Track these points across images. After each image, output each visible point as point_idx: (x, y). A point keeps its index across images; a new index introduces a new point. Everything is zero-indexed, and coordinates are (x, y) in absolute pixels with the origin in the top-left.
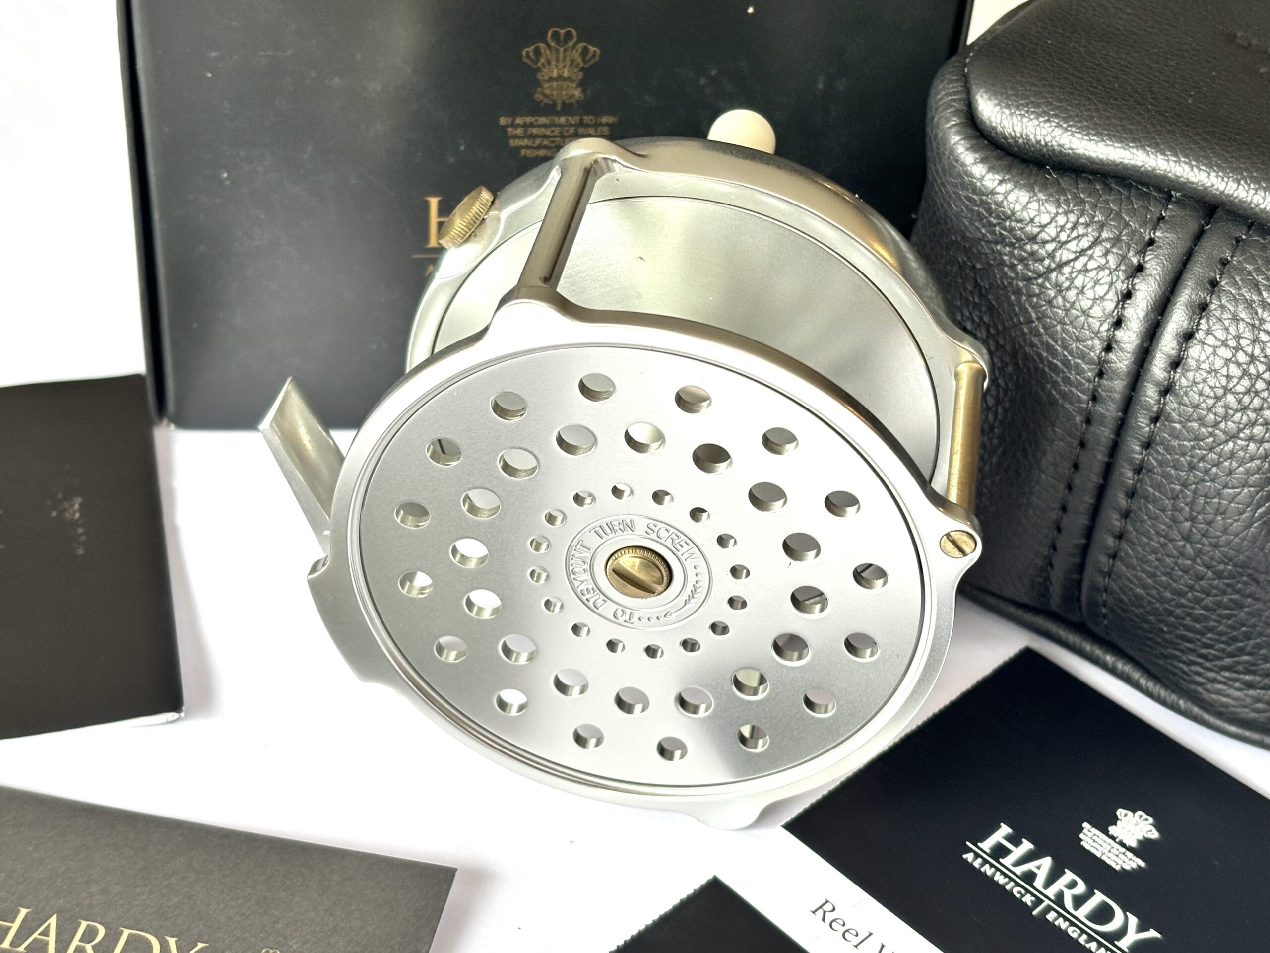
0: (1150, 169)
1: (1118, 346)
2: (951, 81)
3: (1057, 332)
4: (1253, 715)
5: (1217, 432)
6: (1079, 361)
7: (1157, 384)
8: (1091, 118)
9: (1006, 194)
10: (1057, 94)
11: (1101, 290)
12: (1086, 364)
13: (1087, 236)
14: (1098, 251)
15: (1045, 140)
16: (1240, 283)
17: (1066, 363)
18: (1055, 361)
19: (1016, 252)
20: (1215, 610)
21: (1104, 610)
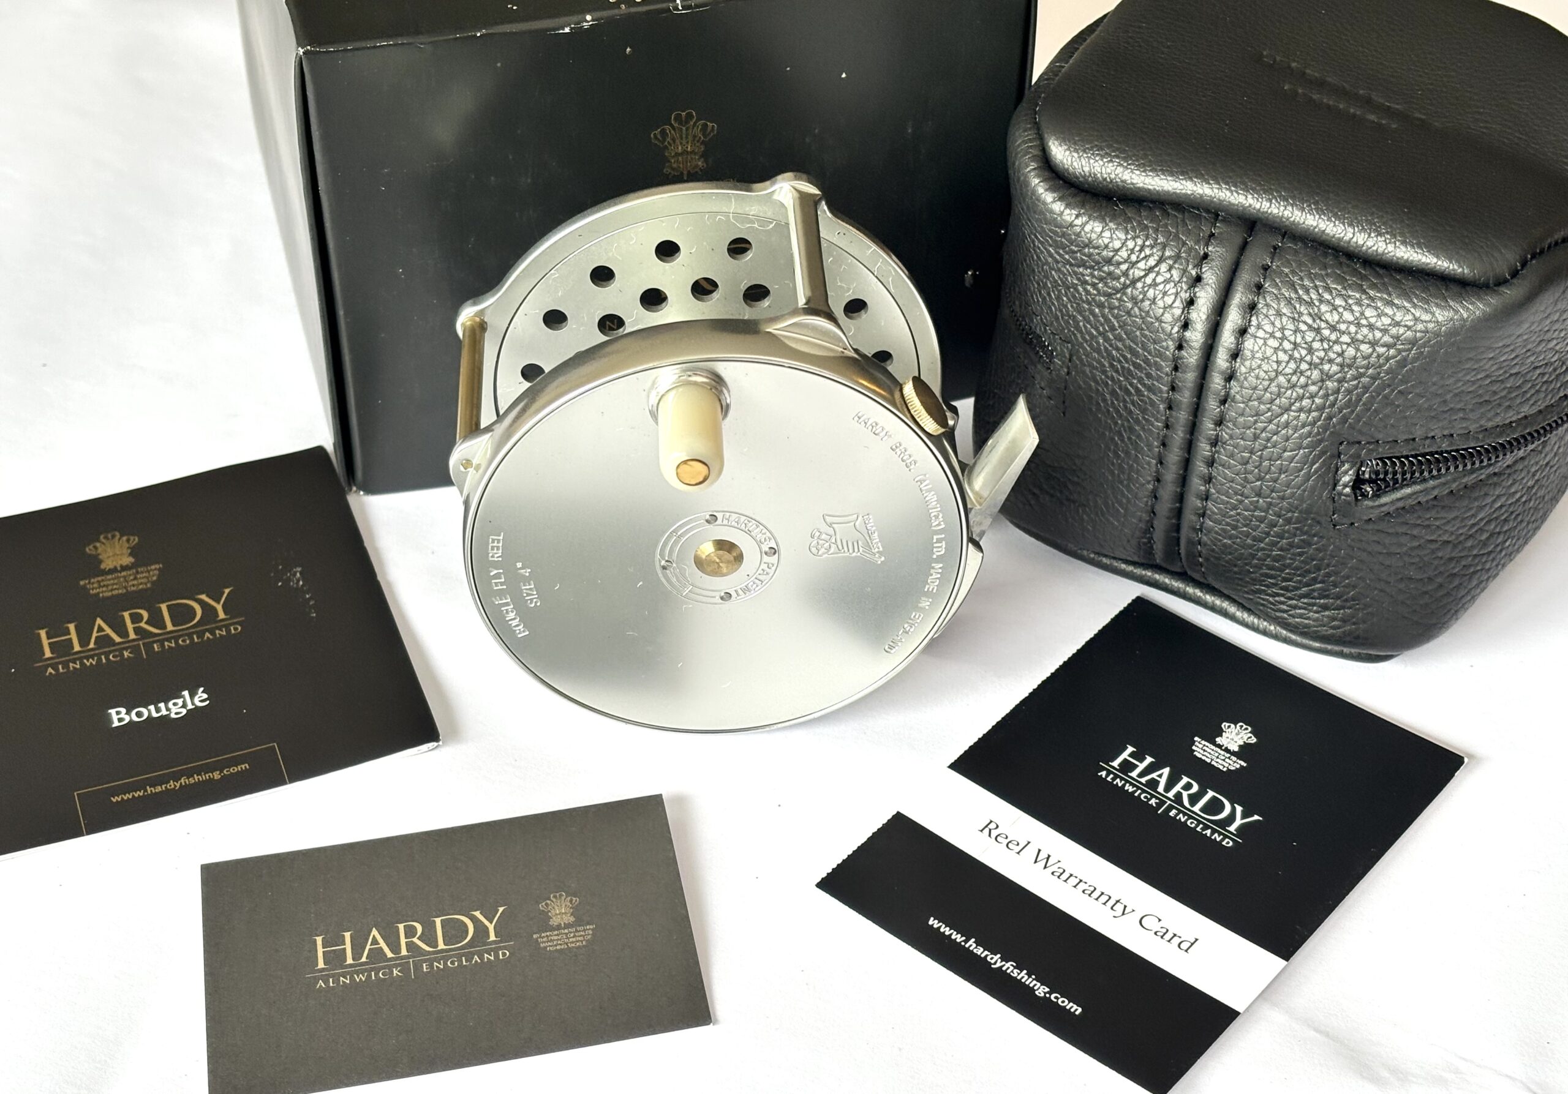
0: (1198, 196)
1: (1188, 345)
2: (1025, 131)
3: (1137, 337)
4: (1331, 631)
5: (1274, 407)
6: (1158, 359)
7: (1222, 373)
8: (1145, 156)
9: (1083, 225)
10: (1116, 137)
11: (1169, 300)
12: (1164, 361)
13: (1153, 256)
14: (1164, 267)
15: (1110, 178)
16: (1280, 284)
17: (1146, 361)
18: (1138, 361)
19: (1096, 273)
20: (1289, 550)
21: (1200, 560)
